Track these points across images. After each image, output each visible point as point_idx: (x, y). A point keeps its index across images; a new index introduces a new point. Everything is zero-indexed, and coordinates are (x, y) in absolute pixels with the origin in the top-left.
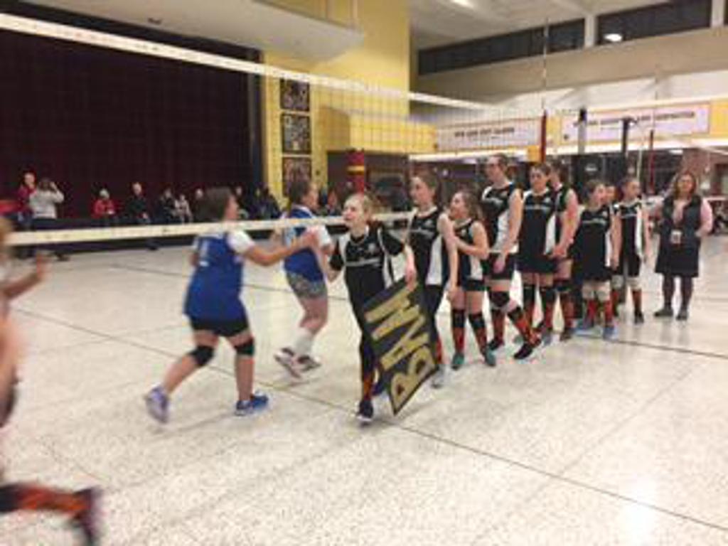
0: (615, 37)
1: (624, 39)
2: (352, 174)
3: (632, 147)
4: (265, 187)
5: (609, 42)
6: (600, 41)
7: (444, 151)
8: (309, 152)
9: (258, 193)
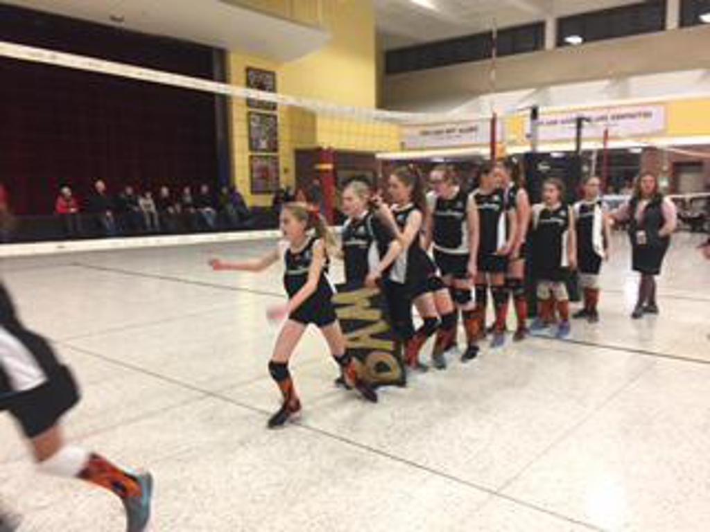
0: (575, 40)
1: (585, 41)
2: (319, 171)
3: (585, 146)
4: (231, 185)
5: (569, 44)
6: (560, 43)
7: (410, 150)
8: (275, 150)
9: (225, 190)
